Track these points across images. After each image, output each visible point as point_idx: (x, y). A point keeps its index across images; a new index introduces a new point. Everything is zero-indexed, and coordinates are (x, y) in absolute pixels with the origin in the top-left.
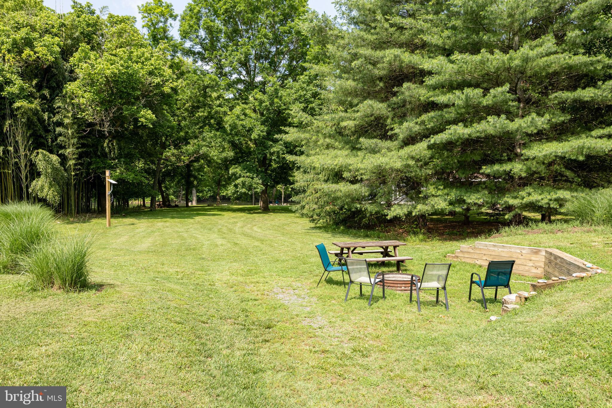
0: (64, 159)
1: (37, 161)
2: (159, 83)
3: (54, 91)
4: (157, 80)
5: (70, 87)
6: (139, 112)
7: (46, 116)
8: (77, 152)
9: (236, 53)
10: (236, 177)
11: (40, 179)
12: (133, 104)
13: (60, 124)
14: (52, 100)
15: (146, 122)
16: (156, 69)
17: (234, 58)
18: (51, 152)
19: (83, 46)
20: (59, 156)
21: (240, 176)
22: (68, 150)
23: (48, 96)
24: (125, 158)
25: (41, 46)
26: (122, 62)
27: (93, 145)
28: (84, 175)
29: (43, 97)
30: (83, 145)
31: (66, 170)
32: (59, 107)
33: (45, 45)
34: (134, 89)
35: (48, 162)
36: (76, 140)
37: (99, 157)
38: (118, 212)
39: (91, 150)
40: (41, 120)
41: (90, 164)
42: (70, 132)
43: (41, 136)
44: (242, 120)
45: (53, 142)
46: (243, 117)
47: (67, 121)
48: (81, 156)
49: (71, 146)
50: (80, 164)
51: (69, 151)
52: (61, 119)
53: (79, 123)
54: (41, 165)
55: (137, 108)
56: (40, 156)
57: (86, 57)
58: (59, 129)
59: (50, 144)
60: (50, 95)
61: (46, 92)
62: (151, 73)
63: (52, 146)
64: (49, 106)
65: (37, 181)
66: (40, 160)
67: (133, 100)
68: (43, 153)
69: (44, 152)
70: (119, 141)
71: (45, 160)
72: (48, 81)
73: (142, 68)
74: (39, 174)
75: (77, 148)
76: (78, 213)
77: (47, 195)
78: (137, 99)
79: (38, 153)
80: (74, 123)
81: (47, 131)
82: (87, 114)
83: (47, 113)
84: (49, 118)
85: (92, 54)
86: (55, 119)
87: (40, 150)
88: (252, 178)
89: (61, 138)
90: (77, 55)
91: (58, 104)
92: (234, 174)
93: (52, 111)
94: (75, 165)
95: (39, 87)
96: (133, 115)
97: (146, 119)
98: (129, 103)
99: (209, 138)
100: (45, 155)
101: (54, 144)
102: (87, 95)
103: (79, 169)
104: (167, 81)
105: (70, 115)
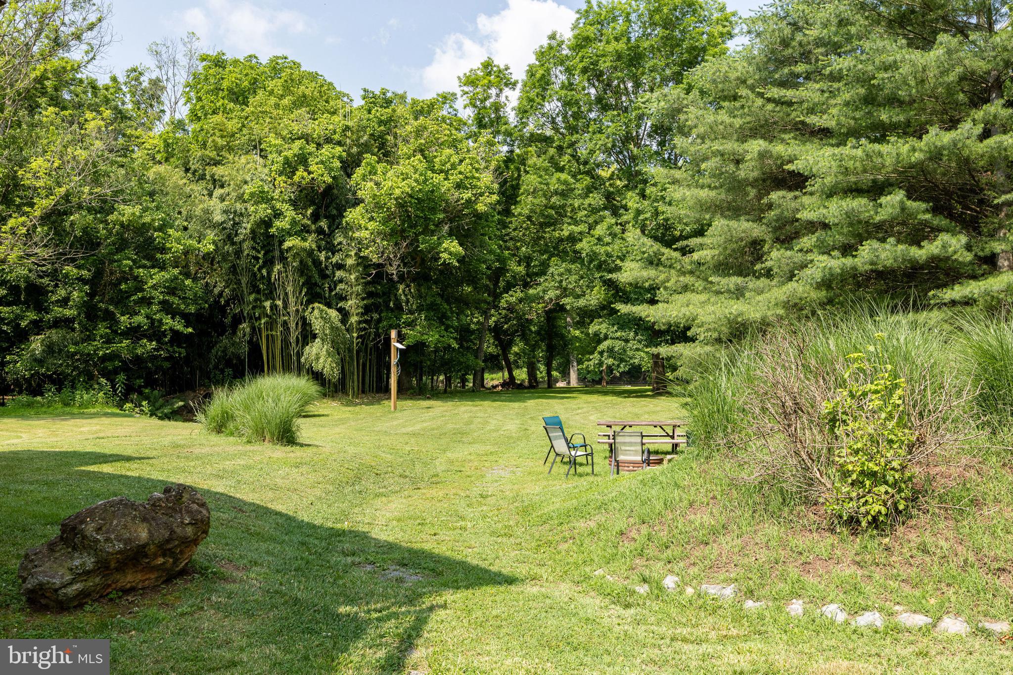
0: (345, 315)
1: (313, 320)
2: (470, 199)
3: (334, 221)
4: (467, 195)
5: (353, 215)
6: (440, 244)
7: (322, 256)
8: (362, 303)
9: (599, 135)
10: (598, 339)
11: (314, 344)
12: (433, 233)
13: (340, 266)
14: (331, 234)
15: (450, 259)
16: (467, 177)
17: (596, 144)
18: (329, 306)
19: (369, 158)
20: (340, 310)
21: (606, 338)
22: (350, 302)
23: (326, 228)
24: (428, 310)
25: (317, 164)
26: (417, 176)
27: (384, 294)
28: (372, 336)
29: (320, 231)
30: (370, 295)
31: (347, 330)
32: (340, 243)
33: (322, 162)
34: (433, 210)
35: (326, 319)
36: (359, 288)
37: (392, 310)
38: (404, 391)
39: (381, 300)
40: (317, 263)
41: (379, 321)
42: (353, 277)
43: (316, 284)
44: (608, 244)
45: (331, 290)
46: (608, 239)
47: (350, 262)
48: (367, 309)
49: (354, 296)
50: (366, 321)
51: (351, 304)
52: (342, 260)
53: (364, 262)
54: (317, 325)
55: (438, 239)
56: (316, 312)
57: (373, 172)
58: (339, 274)
59: (327, 295)
60: (329, 228)
61: (323, 224)
62: (459, 186)
63: (330, 296)
64: (327, 243)
65: (311, 347)
66: (316, 318)
67: (432, 227)
68: (319, 308)
69: (321, 306)
70: (419, 285)
71: (322, 318)
72: (327, 207)
73: (446, 179)
74: (314, 336)
75: (363, 299)
76: (363, 392)
77: (324, 366)
78: (438, 224)
79: (313, 308)
80: (358, 265)
81: (324, 276)
82: (371, 252)
83: (324, 253)
84: (327, 258)
85: (380, 167)
86: (334, 260)
87: (316, 305)
88: (627, 341)
89: (341, 286)
90: (359, 172)
91: (339, 238)
92: (596, 334)
93: (333, 249)
94: (360, 322)
95: (315, 218)
96: (433, 248)
97: (450, 254)
98: (426, 231)
99: (558, 275)
100: (322, 311)
101: (333, 293)
102: (372, 225)
103: (365, 329)
104: (481, 194)
105: (353, 253)
